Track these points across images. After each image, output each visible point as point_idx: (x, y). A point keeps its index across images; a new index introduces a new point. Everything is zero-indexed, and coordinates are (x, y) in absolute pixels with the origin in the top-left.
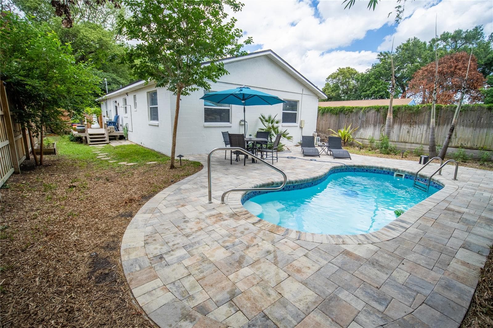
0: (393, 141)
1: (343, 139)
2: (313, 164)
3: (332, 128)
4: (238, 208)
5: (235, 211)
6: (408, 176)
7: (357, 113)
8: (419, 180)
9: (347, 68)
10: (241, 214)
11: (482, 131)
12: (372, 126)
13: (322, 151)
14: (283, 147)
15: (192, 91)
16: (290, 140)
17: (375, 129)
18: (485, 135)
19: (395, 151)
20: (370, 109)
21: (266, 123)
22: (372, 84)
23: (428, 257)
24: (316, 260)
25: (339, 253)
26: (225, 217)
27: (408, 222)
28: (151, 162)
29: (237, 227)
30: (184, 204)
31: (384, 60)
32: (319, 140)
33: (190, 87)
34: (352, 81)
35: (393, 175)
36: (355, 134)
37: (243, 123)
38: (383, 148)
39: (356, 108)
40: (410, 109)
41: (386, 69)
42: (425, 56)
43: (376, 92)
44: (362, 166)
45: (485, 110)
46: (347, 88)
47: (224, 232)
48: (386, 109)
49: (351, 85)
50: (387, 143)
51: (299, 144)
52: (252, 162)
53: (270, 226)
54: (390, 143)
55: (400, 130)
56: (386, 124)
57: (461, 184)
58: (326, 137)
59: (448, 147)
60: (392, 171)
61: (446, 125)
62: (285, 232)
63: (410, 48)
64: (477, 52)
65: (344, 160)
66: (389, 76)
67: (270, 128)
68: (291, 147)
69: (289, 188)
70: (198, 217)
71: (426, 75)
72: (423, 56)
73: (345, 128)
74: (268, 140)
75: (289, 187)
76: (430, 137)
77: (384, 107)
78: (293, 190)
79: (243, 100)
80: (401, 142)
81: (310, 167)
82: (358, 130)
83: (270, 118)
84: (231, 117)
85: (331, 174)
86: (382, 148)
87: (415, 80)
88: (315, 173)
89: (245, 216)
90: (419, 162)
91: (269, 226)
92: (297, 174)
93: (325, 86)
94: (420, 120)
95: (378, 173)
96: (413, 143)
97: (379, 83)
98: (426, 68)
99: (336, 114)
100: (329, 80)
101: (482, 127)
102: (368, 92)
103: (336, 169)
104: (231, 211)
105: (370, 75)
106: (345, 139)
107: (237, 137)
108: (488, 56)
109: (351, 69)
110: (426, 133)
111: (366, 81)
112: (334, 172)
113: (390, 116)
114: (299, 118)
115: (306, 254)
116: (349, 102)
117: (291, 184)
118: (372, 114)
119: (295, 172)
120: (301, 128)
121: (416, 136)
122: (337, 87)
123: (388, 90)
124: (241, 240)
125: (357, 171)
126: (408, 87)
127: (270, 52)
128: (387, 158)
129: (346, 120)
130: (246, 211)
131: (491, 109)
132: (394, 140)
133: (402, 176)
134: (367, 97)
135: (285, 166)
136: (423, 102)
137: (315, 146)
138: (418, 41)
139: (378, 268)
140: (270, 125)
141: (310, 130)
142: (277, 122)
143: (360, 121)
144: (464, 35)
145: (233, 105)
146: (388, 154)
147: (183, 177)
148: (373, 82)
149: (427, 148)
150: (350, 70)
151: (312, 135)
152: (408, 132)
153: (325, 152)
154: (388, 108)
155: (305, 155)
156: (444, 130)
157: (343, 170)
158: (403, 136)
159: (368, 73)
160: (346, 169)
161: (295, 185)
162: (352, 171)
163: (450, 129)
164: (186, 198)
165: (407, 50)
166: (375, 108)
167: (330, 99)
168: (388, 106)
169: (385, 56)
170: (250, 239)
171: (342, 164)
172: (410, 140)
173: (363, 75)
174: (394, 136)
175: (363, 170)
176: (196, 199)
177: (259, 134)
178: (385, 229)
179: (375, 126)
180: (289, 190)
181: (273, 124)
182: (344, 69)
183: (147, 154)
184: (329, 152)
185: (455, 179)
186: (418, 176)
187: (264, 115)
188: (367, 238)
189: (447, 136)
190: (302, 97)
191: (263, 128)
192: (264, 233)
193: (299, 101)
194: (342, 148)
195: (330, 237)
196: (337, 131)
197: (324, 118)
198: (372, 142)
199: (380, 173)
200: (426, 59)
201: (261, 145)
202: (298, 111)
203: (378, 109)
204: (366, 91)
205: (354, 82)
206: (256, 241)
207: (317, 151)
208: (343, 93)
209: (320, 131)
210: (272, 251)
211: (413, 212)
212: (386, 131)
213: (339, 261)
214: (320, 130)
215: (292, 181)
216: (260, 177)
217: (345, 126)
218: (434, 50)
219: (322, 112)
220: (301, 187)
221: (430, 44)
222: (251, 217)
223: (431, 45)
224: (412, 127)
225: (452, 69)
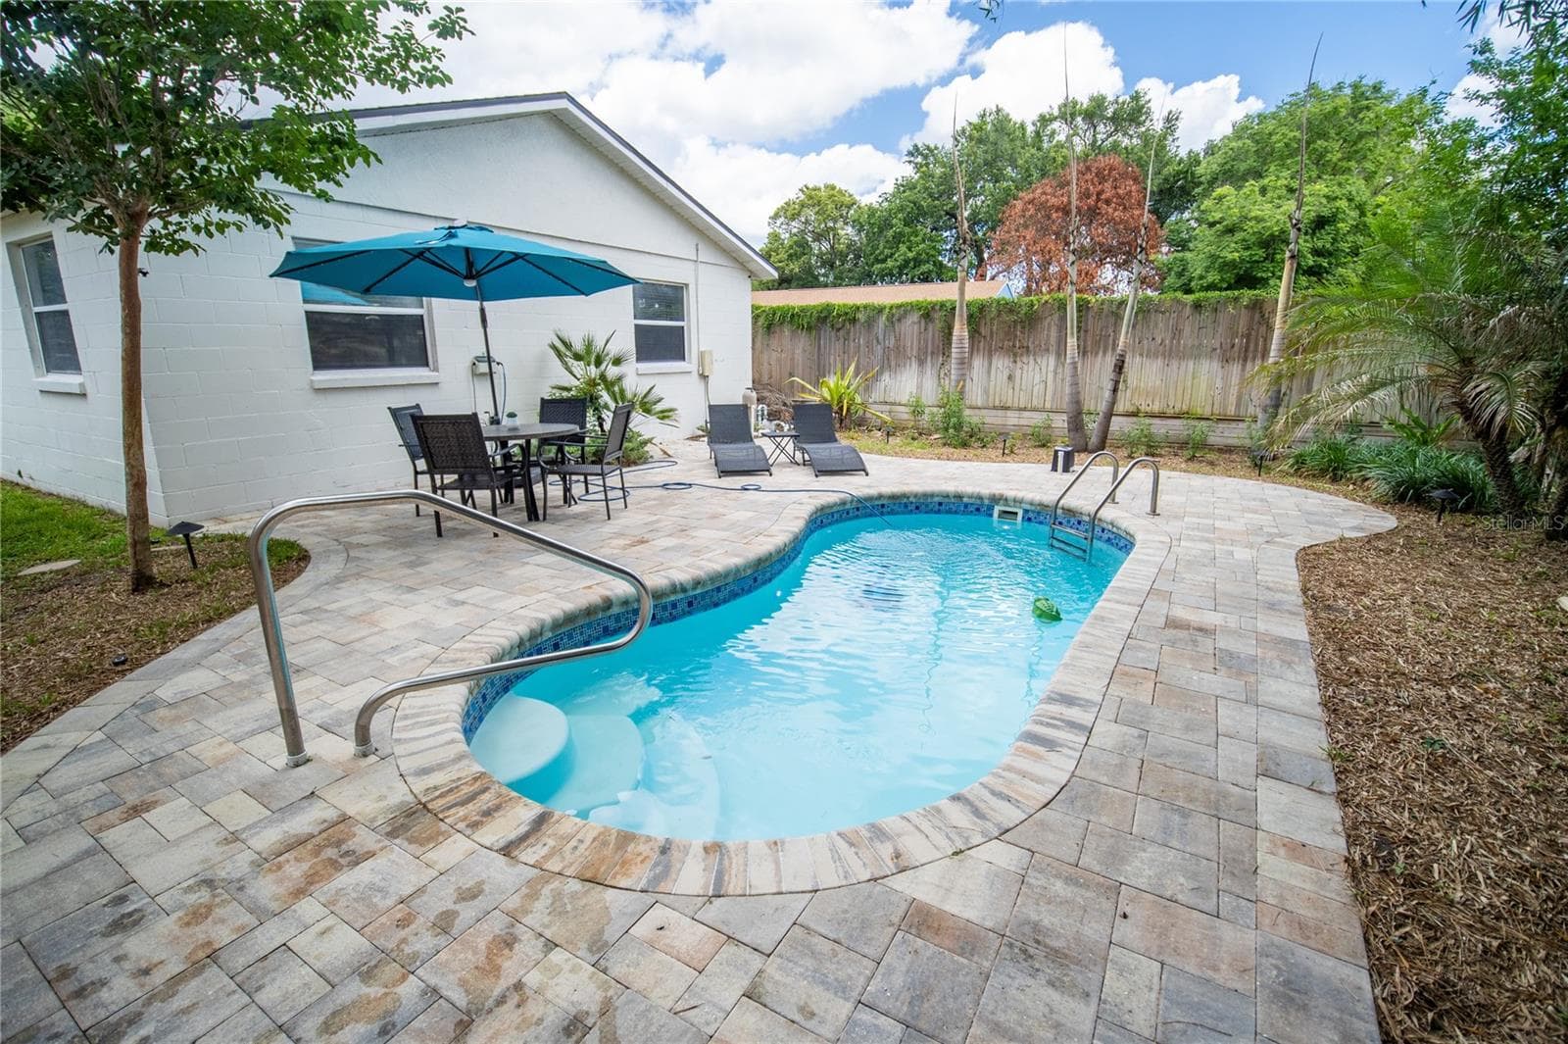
0: (971, 407)
1: (835, 408)
2: (752, 502)
3: (800, 372)
4: (440, 767)
5: (419, 785)
6: (1031, 515)
7: (870, 323)
8: (1060, 523)
9: (826, 187)
10: (451, 798)
11: (1183, 364)
12: (913, 364)
13: (778, 451)
14: (648, 448)
15: (210, 235)
16: (667, 421)
17: (922, 373)
18: (1190, 378)
19: (982, 435)
20: (906, 312)
21: (576, 363)
22: (898, 239)
23: (1189, 850)
24: (802, 1009)
25: (892, 930)
26: (364, 839)
27: (1087, 701)
28: (48, 561)
29: (420, 891)
30: (149, 797)
31: (924, 169)
32: (763, 414)
33: (198, 219)
34: (843, 229)
35: (991, 515)
36: (868, 389)
37: (483, 367)
38: (951, 431)
39: (865, 307)
40: (1011, 311)
41: (931, 195)
42: (1026, 162)
43: (912, 264)
44: (904, 496)
45: (1188, 310)
46: (832, 247)
47: (344, 944)
48: (948, 310)
49: (842, 241)
50: (958, 414)
51: (701, 433)
52: (530, 519)
53: (588, 842)
54: (967, 412)
55: (989, 372)
56: (953, 355)
57: (1174, 527)
58: (785, 404)
59: (1112, 415)
60: (986, 502)
61: (1101, 354)
62: (656, 865)
63: (988, 137)
64: (1141, 158)
65: (847, 477)
66: (941, 217)
67: (592, 383)
68: (674, 443)
69: (674, 612)
70: (208, 875)
71: (1031, 216)
72: (1020, 162)
73: (839, 373)
74: (583, 426)
75: (674, 605)
76: (1067, 390)
77: (942, 305)
78: (690, 613)
79: (469, 277)
80: (994, 408)
81: (742, 515)
82: (877, 378)
83: (589, 345)
84: (434, 345)
85: (812, 532)
86: (946, 429)
87: (1006, 229)
88: (761, 538)
89: (470, 806)
90: (1050, 466)
91: (582, 847)
92: (697, 552)
93: (766, 241)
94: (1037, 343)
95: (949, 512)
96: (1025, 409)
97: (917, 236)
98: (1031, 196)
99: (810, 328)
100: (779, 222)
101: (1182, 356)
102: (890, 263)
103: (828, 511)
104: (399, 795)
105: (890, 210)
106: (841, 408)
107: (450, 428)
108: (1165, 171)
109: (840, 191)
110: (1055, 378)
111: (881, 231)
112: (822, 526)
113: (960, 331)
114: (693, 345)
115: (754, 985)
116: (840, 291)
117: (681, 596)
118: (911, 326)
119: (691, 542)
120: (704, 377)
121: (1029, 391)
122: (801, 248)
123: (940, 258)
124: (433, 981)
125: (889, 513)
126: (988, 247)
127: (564, 104)
128: (965, 459)
129: (839, 345)
130: (476, 779)
131: (1200, 306)
132: (974, 403)
133: (1016, 513)
134: (891, 277)
135: (657, 521)
136: (1028, 291)
137: (754, 434)
138: (1007, 119)
139: (1050, 971)
140: (593, 371)
141: (733, 384)
142: (617, 362)
143: (879, 350)
144: (1109, 113)
145: (435, 301)
146: (965, 445)
147: (190, 629)
148: (901, 234)
149: (1061, 422)
150: (835, 192)
151: (741, 403)
152: (1010, 378)
153: (787, 455)
154: (954, 309)
155: (724, 473)
156: (1097, 365)
157: (848, 513)
158: (998, 389)
159: (885, 204)
160: (858, 509)
161: (695, 597)
162: (876, 516)
163: (1116, 365)
164: (170, 755)
165: (980, 141)
166: (920, 309)
167: (785, 282)
168: (953, 303)
169: (926, 157)
170: (482, 959)
171: (842, 496)
172: (1016, 400)
173: (872, 212)
174: (975, 394)
175: (906, 506)
176: (230, 747)
177: (550, 409)
178: (1024, 750)
179: (921, 362)
180: (673, 618)
181: (603, 367)
182: (819, 189)
183: (34, 526)
184: (799, 455)
185: (1154, 512)
186: (1059, 511)
187: (565, 335)
188: (977, 813)
189: (1110, 386)
190: (696, 270)
191: (566, 385)
192: (557, 896)
193: (687, 285)
194: (837, 435)
195: (842, 844)
196: (817, 384)
197: (774, 342)
198: (917, 410)
199: (956, 512)
200: (1027, 170)
201: (561, 449)
202: (689, 321)
203: (927, 312)
204: (884, 261)
205: (849, 230)
206: (511, 968)
207: (759, 456)
208: (823, 265)
209: (765, 386)
210: (594, 1008)
211: (1085, 655)
212: (953, 377)
213: (898, 980)
214: (765, 380)
215: (681, 584)
216: (557, 582)
217: (839, 365)
218: (1045, 145)
219: (768, 324)
220: (715, 599)
221: (1034, 128)
222: (498, 808)
223: (1037, 133)
224: (1019, 364)
225: (1091, 201)
